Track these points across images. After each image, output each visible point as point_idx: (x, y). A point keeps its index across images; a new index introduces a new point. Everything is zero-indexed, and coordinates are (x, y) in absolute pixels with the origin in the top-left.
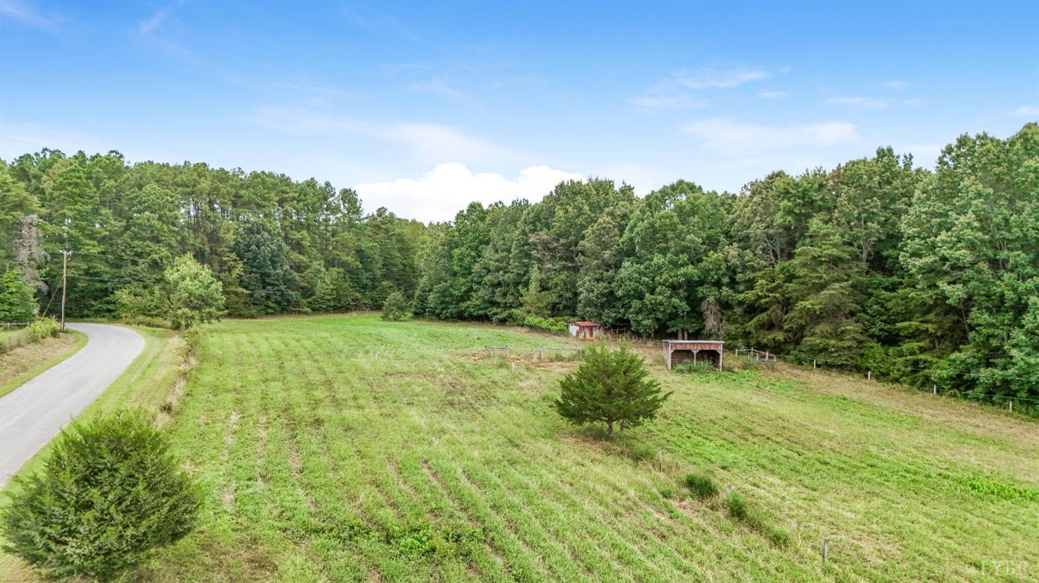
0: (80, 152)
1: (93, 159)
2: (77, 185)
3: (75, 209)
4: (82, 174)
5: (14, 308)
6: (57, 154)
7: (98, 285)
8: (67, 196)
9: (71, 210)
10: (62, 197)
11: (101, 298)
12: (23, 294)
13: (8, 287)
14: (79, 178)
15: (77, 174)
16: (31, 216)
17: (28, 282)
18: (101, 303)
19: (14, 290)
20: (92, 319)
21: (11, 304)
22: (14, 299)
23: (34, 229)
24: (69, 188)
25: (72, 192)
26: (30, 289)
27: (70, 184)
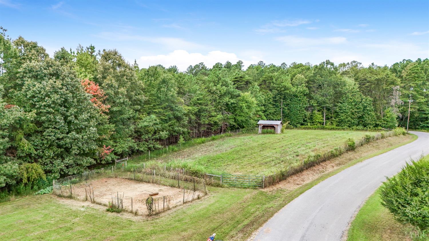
0: (419, 59)
1: (424, 61)
2: (416, 73)
3: (415, 83)
4: (419, 68)
5: (388, 123)
6: (409, 61)
7: (424, 116)
8: (412, 78)
9: (413, 84)
10: (410, 78)
11: (424, 121)
12: (392, 118)
13: (386, 115)
14: (418, 70)
15: (417, 68)
16: (397, 86)
17: (394, 113)
18: (424, 123)
19: (389, 116)
20: (420, 130)
21: (387, 121)
22: (389, 120)
23: (398, 92)
24: (413, 75)
25: (414, 76)
26: (395, 116)
27: (413, 73)
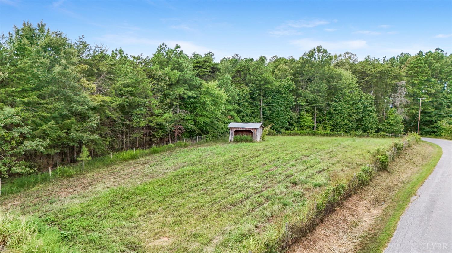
0: (420, 52)
1: (427, 54)
2: (420, 67)
3: (419, 80)
4: (422, 61)
5: (393, 127)
6: (407, 56)
8: (415, 73)
9: (417, 80)
10: (412, 74)
12: (397, 121)
13: (389, 117)
15: (420, 62)
16: (402, 82)
17: (400, 115)
19: (393, 118)
21: (391, 125)
22: (393, 123)
23: (403, 88)
24: (416, 69)
25: (417, 71)
26: (400, 117)
27: (416, 67)
